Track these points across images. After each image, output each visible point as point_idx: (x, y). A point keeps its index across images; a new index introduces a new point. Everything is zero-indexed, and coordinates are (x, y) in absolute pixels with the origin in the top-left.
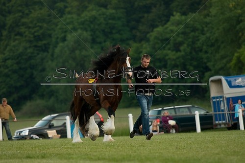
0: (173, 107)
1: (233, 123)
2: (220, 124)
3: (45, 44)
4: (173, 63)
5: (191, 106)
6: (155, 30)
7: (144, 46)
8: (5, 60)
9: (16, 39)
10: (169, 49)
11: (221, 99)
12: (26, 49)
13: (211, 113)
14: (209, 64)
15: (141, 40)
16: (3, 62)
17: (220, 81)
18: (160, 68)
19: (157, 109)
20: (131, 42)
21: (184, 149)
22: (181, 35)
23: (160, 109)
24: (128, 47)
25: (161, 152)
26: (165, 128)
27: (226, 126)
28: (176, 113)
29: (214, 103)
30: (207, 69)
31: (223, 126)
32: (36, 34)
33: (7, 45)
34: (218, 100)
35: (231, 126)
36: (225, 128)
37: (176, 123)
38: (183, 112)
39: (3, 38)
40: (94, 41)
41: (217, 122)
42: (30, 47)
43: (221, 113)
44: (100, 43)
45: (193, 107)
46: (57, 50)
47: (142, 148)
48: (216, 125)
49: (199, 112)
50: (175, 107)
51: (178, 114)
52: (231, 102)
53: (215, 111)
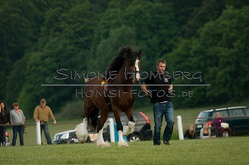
0: (226, 109)
3: (86, 41)
4: (226, 60)
5: (245, 107)
6: (206, 24)
7: (194, 42)
8: (44, 58)
9: (55, 36)
10: (221, 46)
12: (66, 45)
15: (190, 37)
18: (211, 66)
19: (208, 111)
20: (180, 38)
21: (239, 154)
22: (234, 30)
23: (212, 110)
25: (214, 157)
26: (217, 131)
28: (229, 115)
32: (77, 30)
33: (46, 42)
37: (230, 126)
38: (237, 113)
39: (41, 34)
40: (139, 37)
42: (70, 44)
44: (146, 39)
45: (247, 108)
46: (100, 47)
47: (192, 153)
50: (228, 108)
51: (231, 116)
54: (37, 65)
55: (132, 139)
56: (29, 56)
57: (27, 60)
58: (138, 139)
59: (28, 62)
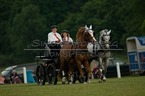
1: (144, 71)
2: (134, 72)
3: (6, 15)
5: (113, 59)
6: (86, 4)
7: (78, 15)
10: (97, 18)
11: (135, 54)
13: (128, 64)
14: (126, 28)
15: (75, 12)
17: (134, 41)
20: (68, 13)
21: (112, 91)
22: (104, 7)
24: (66, 16)
25: (96, 93)
27: (139, 73)
29: (130, 56)
30: (124, 32)
31: (136, 73)
34: (133, 54)
35: (142, 72)
36: (138, 74)
40: (41, 12)
41: (132, 70)
43: (135, 63)
44: (46, 14)
45: (115, 59)
46: (15, 19)
47: (81, 91)
48: (132, 72)
49: (119, 63)
52: (142, 56)
53: (131, 62)
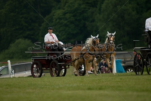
8: (65, 14)
12: (80, 5)
16: (63, 15)
33: (66, 2)
42: (83, 4)
54: (60, 19)
55: (128, 71)
56: (55, 13)
57: (54, 15)
58: (132, 70)
59: (54, 17)
